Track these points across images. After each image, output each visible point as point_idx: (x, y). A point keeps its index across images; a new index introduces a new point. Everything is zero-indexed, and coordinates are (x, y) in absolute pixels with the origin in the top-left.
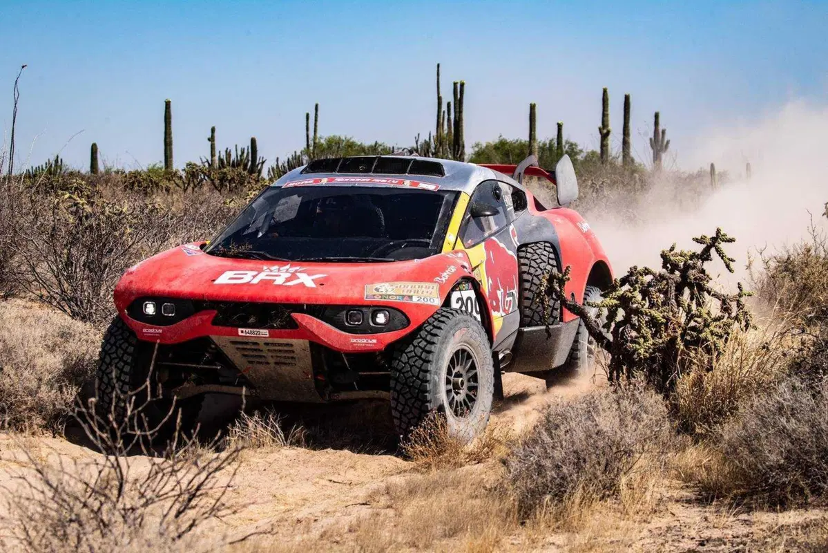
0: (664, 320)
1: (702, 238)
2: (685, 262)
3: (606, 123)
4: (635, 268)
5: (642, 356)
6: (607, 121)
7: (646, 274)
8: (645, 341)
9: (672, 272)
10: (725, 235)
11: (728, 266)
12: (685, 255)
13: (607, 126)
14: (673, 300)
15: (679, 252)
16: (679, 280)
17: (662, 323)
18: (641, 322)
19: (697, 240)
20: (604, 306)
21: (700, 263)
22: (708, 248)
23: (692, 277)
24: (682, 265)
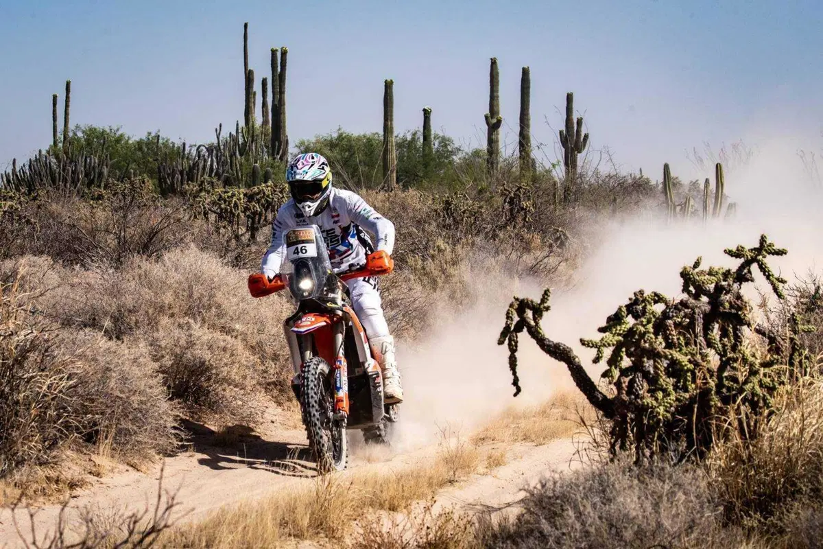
0: (691, 366)
1: (738, 250)
2: (717, 283)
3: (495, 109)
4: (641, 292)
5: (661, 417)
6: (498, 105)
7: (656, 302)
8: (664, 397)
9: (696, 297)
10: (770, 245)
11: (776, 290)
12: (717, 273)
14: (702, 338)
15: (707, 269)
16: (707, 308)
17: (688, 370)
18: (658, 369)
19: (730, 253)
20: (604, 345)
21: (736, 286)
22: (748, 263)
23: (727, 305)
24: (711, 287)
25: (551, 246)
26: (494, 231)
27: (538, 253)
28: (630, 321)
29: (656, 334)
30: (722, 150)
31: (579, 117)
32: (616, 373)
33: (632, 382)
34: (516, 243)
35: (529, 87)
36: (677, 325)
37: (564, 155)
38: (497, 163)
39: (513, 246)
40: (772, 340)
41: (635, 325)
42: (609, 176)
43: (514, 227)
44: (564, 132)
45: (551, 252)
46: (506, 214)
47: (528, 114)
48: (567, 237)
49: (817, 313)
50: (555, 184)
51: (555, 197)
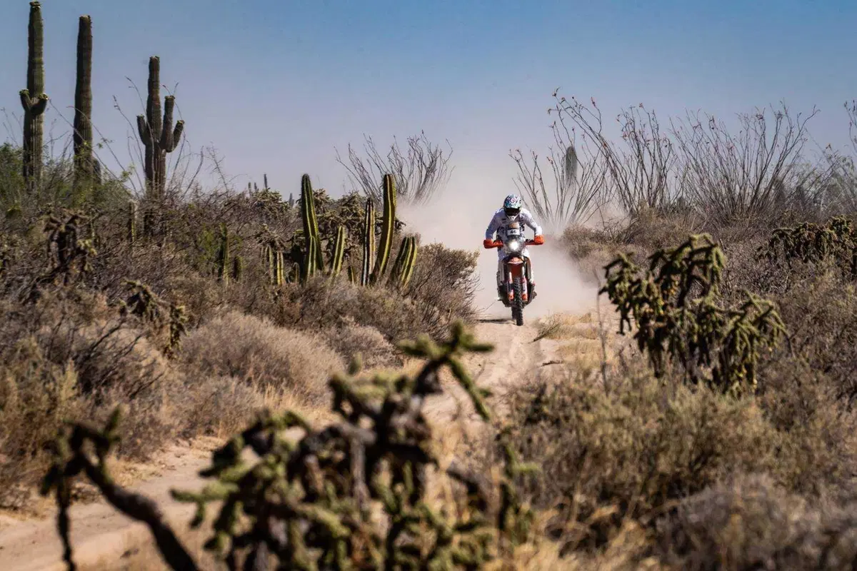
0: (344, 531)
2: (385, 398)
3: (36, 82)
6: (41, 77)
9: (353, 419)
10: (469, 337)
11: (478, 407)
12: (386, 382)
13: (40, 88)
14: (361, 485)
15: (370, 377)
16: (370, 437)
17: (341, 538)
18: (294, 536)
20: (208, 499)
21: (415, 402)
22: (433, 366)
23: (402, 432)
24: (377, 404)
25: (123, 311)
26: (34, 286)
27: (103, 323)
28: (249, 459)
29: (290, 478)
30: (393, 148)
31: (168, 95)
32: (226, 542)
33: (251, 559)
34: (70, 308)
35: (90, 49)
36: (323, 463)
37: (144, 157)
38: (40, 168)
39: (64, 313)
40: (473, 488)
41: (257, 467)
42: (216, 195)
43: (66, 281)
44: (146, 119)
45: (122, 322)
46: (53, 260)
47: (88, 90)
48: (149, 296)
49: (542, 427)
50: (130, 207)
51: (130, 228)
